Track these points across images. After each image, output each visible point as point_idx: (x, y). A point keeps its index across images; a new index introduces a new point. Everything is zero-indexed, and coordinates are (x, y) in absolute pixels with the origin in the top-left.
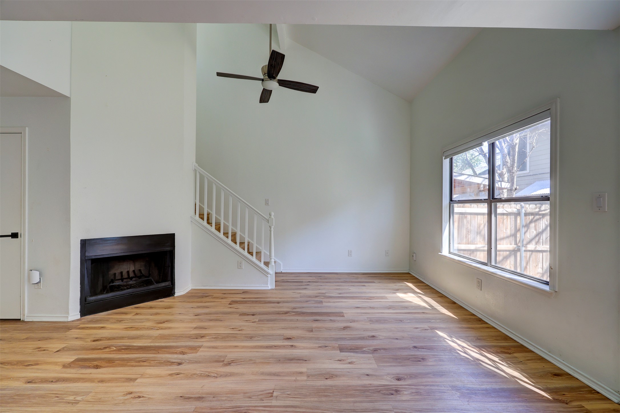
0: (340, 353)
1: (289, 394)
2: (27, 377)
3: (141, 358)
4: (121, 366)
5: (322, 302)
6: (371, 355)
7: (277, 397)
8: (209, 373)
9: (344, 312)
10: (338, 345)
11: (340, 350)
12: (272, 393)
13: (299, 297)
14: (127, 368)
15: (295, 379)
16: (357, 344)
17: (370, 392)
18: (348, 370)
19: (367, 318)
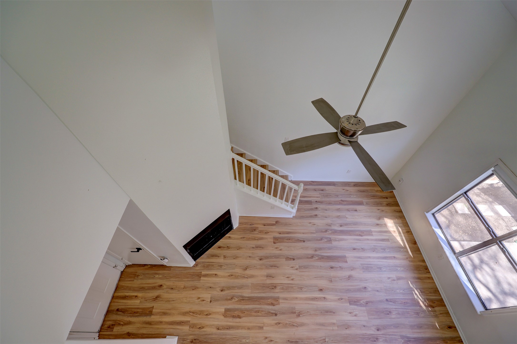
0: (350, 305)
1: (332, 340)
2: (216, 325)
3: (255, 309)
4: (250, 316)
5: (331, 240)
6: (365, 308)
7: (328, 342)
8: (293, 323)
9: (347, 255)
10: (348, 297)
11: (350, 302)
12: (325, 339)
13: (315, 232)
14: (253, 318)
15: (332, 329)
16: (357, 296)
17: (366, 339)
18: (355, 322)
19: (361, 264)
